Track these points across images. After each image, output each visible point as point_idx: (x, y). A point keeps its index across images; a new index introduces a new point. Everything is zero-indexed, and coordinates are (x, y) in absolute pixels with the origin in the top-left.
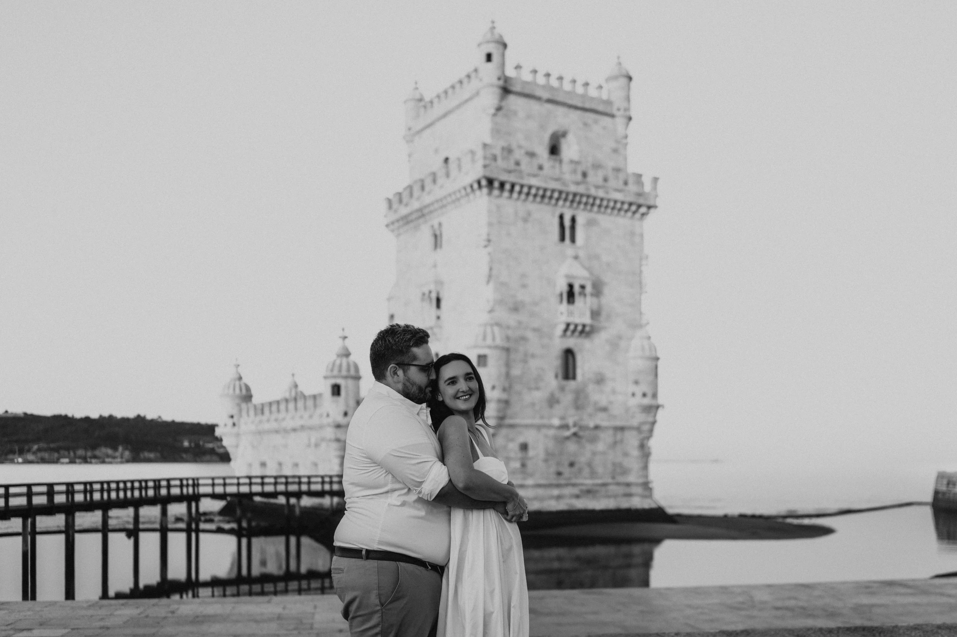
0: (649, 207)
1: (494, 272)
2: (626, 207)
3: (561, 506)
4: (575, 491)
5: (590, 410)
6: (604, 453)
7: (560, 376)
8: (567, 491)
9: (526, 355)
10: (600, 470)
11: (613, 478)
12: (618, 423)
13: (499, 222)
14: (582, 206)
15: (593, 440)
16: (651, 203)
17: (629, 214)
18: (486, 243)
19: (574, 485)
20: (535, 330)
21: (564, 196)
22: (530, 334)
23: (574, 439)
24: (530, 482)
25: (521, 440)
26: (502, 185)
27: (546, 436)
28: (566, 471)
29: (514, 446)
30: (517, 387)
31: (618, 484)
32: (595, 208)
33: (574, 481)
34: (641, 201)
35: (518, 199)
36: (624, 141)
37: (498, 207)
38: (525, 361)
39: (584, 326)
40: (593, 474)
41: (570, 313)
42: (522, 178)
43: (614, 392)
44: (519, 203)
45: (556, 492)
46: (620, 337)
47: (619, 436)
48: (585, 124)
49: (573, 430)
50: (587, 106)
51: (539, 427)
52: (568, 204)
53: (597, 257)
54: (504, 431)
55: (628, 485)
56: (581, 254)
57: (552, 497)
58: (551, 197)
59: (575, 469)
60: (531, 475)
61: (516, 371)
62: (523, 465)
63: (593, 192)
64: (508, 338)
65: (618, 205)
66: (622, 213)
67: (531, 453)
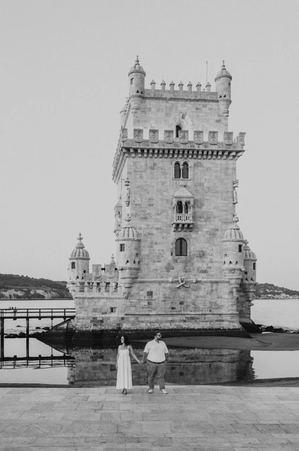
0: (237, 152)
1: (131, 199)
2: (220, 153)
3: (173, 326)
4: (184, 318)
5: (194, 272)
6: (205, 297)
7: (174, 254)
8: (177, 318)
9: (152, 243)
10: (201, 306)
11: (210, 311)
12: (214, 280)
13: (135, 171)
14: (190, 157)
15: (197, 289)
16: (240, 149)
17: (224, 157)
18: (127, 183)
19: (182, 314)
20: (158, 229)
21: (176, 152)
22: (154, 231)
23: (182, 288)
24: (154, 313)
25: (148, 290)
26: (136, 150)
27: (164, 288)
28: (178, 307)
29: (143, 293)
30: (146, 261)
31: (213, 314)
32: (200, 157)
33: (183, 312)
34: (231, 149)
35: (147, 157)
36: (226, 114)
37: (135, 163)
38: (152, 247)
39: (189, 225)
40: (196, 308)
41: (179, 218)
42: (148, 145)
43: (211, 262)
44: (149, 159)
45: (170, 318)
46: (217, 230)
47: (215, 286)
48: (197, 109)
49: (182, 284)
50: (199, 98)
51: (160, 283)
52: (180, 156)
53: (201, 185)
54: (137, 285)
55: (220, 315)
56: (189, 184)
57: (167, 321)
58: (168, 154)
59: (183, 306)
60: (154, 309)
61: (145, 252)
62: (149, 303)
63: (196, 147)
64: (139, 234)
65: (215, 153)
66: (219, 157)
67: (154, 297)
